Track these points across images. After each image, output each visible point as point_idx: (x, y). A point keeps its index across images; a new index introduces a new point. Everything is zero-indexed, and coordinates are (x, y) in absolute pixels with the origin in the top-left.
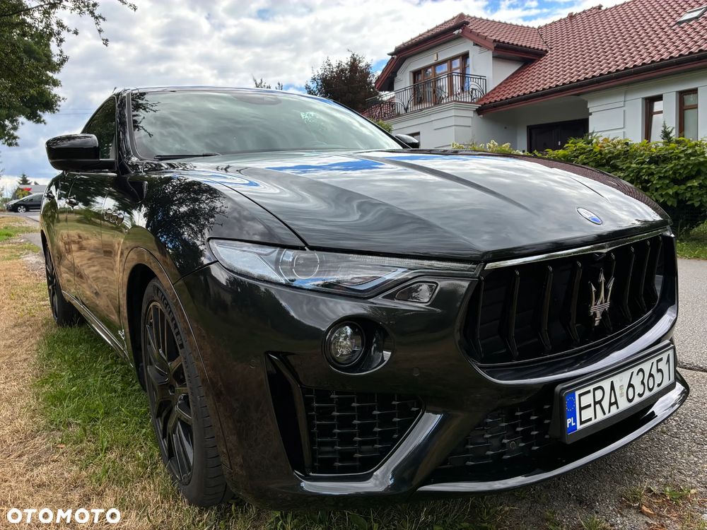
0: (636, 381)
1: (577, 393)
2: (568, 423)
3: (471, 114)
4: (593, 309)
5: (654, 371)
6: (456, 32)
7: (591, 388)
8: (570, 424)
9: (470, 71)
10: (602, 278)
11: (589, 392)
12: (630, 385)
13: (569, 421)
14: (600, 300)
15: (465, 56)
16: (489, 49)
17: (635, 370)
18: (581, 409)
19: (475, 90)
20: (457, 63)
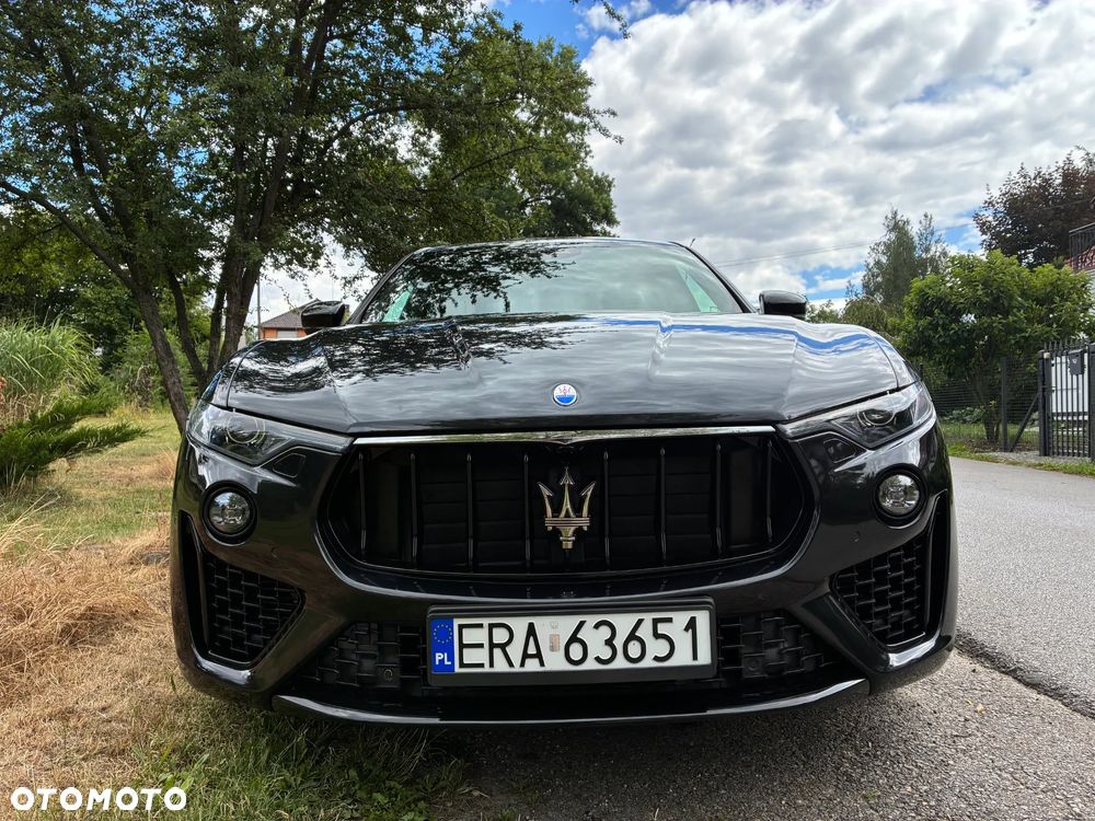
1: (457, 622)
2: (437, 659)
4: (550, 521)
8: (442, 661)
13: (439, 656)
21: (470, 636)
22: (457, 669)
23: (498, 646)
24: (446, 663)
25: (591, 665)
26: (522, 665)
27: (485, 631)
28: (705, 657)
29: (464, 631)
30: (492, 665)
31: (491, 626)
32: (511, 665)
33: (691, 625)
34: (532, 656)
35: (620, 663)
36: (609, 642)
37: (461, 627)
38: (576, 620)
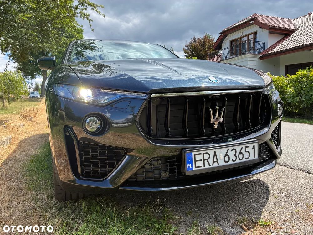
0: (231, 154)
1: (193, 153)
2: (188, 166)
3: (256, 59)
4: (212, 120)
5: (243, 151)
6: (251, 22)
7: (202, 152)
8: (189, 167)
9: (258, 40)
10: (217, 107)
11: (201, 154)
12: (226, 155)
13: (188, 165)
14: (216, 117)
15: (255, 33)
16: (267, 29)
17: (231, 148)
18: (195, 161)
19: (259, 48)
20: (251, 37)
21: (198, 158)
22: (194, 169)
23: (206, 160)
24: (191, 167)
25: (231, 162)
26: (213, 165)
27: (202, 155)
28: (257, 157)
29: (196, 156)
30: (204, 166)
31: (204, 154)
32: (210, 165)
33: (254, 148)
34: (215, 162)
35: (238, 161)
36: (235, 155)
37: (195, 155)
38: (226, 149)
